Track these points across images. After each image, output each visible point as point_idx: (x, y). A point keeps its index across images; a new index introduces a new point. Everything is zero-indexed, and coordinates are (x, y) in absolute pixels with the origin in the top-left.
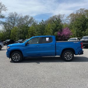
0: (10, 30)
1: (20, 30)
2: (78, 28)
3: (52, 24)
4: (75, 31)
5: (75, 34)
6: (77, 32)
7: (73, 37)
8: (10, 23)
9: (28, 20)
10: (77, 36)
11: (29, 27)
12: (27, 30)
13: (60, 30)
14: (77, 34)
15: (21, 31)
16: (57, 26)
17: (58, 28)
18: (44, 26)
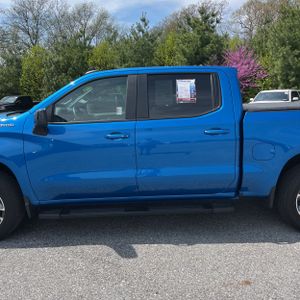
0: (17, 60)
1: (55, 60)
2: (293, 49)
3: (185, 32)
4: (279, 63)
5: (276, 75)
6: (287, 67)
7: (266, 87)
8: (21, 34)
9: (90, 23)
10: (284, 81)
11: (90, 48)
12: (84, 58)
13: (215, 57)
14: (287, 75)
15: (62, 64)
16: (205, 42)
17: (208, 48)
18: (152, 41)
